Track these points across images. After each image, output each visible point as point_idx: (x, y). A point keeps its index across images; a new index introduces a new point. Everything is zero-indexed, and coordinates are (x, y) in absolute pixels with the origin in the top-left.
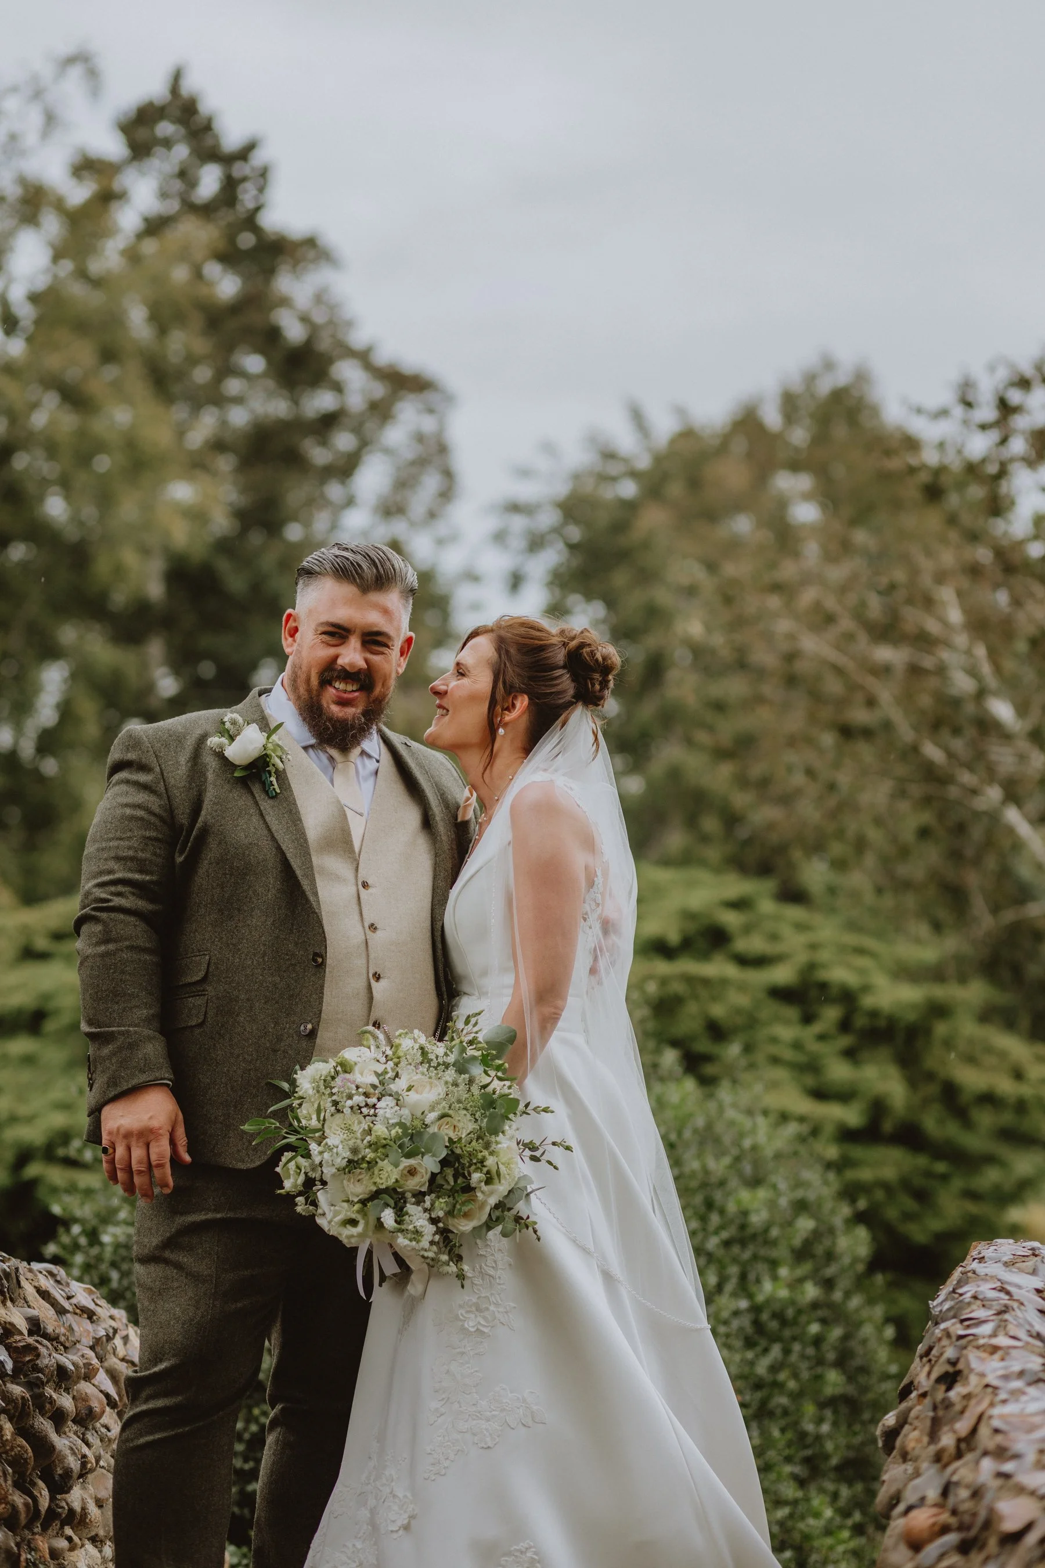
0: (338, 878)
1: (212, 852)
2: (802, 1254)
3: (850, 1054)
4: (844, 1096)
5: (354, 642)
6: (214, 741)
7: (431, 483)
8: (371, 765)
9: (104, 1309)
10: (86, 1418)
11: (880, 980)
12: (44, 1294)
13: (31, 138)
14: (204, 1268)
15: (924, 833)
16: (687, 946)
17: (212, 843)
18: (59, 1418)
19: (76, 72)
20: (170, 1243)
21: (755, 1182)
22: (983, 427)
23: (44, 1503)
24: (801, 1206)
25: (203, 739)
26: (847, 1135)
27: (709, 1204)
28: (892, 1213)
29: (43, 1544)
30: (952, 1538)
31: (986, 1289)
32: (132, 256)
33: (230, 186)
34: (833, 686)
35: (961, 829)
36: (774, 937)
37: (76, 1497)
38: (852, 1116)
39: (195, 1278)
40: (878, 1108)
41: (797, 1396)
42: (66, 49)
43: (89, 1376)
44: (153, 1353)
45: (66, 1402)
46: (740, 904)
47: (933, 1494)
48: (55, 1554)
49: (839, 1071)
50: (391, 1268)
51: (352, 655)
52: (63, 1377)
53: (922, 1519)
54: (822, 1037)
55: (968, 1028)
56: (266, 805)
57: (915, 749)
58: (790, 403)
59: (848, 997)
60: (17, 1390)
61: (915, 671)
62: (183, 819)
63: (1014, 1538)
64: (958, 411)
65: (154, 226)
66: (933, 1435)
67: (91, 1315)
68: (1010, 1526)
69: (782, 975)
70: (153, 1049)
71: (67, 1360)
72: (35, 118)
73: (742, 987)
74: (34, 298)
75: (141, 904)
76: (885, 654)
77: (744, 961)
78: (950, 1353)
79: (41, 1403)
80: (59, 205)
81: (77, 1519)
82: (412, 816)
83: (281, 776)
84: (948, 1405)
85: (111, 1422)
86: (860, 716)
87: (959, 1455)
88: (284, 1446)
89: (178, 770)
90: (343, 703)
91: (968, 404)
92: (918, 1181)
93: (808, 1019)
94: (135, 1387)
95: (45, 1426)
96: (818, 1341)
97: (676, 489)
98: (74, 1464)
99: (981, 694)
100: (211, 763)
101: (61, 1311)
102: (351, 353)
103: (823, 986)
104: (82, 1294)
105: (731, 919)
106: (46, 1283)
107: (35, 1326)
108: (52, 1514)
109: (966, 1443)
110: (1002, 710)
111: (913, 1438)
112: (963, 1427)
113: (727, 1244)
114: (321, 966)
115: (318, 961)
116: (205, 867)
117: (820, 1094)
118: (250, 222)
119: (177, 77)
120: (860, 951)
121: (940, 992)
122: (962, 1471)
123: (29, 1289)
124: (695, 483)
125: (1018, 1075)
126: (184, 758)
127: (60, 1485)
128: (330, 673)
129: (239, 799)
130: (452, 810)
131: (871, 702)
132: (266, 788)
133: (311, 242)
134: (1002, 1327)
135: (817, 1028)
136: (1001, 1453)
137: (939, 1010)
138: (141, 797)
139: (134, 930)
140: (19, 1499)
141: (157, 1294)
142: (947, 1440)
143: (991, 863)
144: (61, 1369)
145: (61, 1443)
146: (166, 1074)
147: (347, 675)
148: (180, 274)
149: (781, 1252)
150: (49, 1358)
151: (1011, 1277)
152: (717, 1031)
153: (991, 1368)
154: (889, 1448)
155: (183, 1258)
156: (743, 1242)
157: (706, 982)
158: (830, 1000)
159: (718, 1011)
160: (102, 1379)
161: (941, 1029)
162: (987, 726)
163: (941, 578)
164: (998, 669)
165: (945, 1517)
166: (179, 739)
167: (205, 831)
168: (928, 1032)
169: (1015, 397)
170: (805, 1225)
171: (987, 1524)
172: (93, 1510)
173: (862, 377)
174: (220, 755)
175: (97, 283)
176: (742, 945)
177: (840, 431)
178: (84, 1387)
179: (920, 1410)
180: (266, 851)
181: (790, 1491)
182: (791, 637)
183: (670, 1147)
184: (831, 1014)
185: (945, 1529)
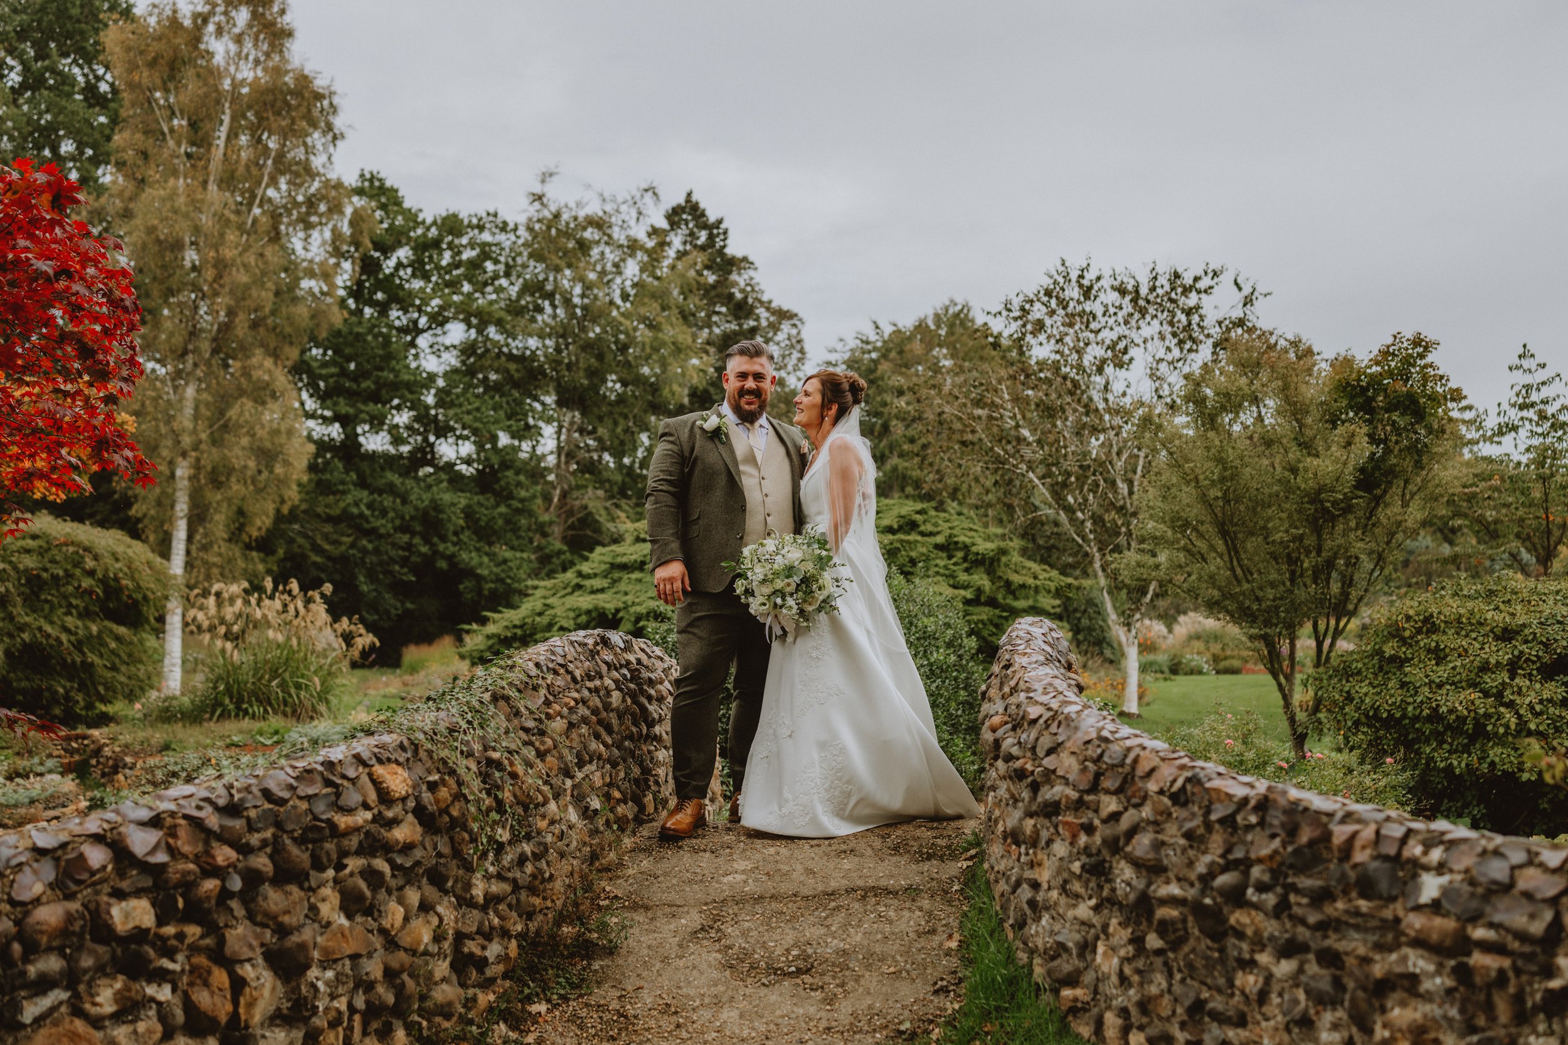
0: (751, 475)
1: (699, 467)
2: (949, 645)
3: (967, 570)
4: (965, 587)
5: (750, 379)
6: (698, 423)
7: (796, 355)
8: (764, 431)
9: (667, 658)
10: (661, 699)
11: (979, 541)
12: (643, 650)
13: (632, 223)
14: (703, 634)
15: (996, 483)
16: (901, 529)
17: (699, 463)
18: (650, 698)
19: (650, 193)
20: (690, 625)
21: (929, 615)
22: (1015, 319)
23: (645, 731)
24: (948, 625)
25: (694, 423)
26: (967, 602)
27: (911, 623)
28: (985, 633)
29: (644, 748)
30: (1009, 726)
31: (1022, 634)
32: (673, 267)
33: (711, 238)
34: (957, 426)
35: (1010, 482)
36: (936, 525)
37: (657, 729)
38: (969, 594)
39: (700, 638)
40: (979, 591)
41: (948, 700)
42: (646, 186)
43: (661, 683)
44: (685, 670)
45: (652, 692)
46: (919, 512)
47: (1001, 710)
48: (649, 752)
49: (963, 577)
50: (779, 632)
51: (750, 384)
52: (651, 682)
53: (996, 720)
54: (955, 564)
55: (1016, 558)
56: (720, 446)
57: (992, 449)
58: (937, 316)
59: (966, 547)
60: (632, 686)
61: (990, 418)
62: (687, 454)
63: (1034, 722)
64: (1005, 313)
65: (681, 255)
66: (1001, 689)
67: (662, 659)
68: (1033, 716)
69: (940, 539)
70: (675, 545)
71: (652, 676)
72: (634, 214)
73: (923, 544)
74: (635, 285)
75: (671, 489)
76: (979, 412)
77: (923, 534)
78: (1007, 657)
79: (643, 692)
80: (642, 248)
81: (658, 739)
82: (781, 450)
83: (727, 435)
84: (1006, 676)
85: (670, 699)
86: (969, 437)
87: (1011, 694)
88: (739, 707)
89: (685, 434)
90: (749, 403)
91: (1009, 310)
92: (996, 620)
93: (950, 557)
94: (677, 683)
95: (644, 701)
96: (956, 679)
97: (893, 355)
98: (656, 716)
99: (1018, 426)
100: (698, 432)
101: (650, 657)
102: (761, 302)
103: (956, 543)
104: (658, 651)
105: (918, 518)
106: (643, 646)
107: (639, 661)
108: (648, 736)
109: (1014, 690)
110: (1025, 432)
111: (992, 692)
112: (1013, 683)
113: (918, 639)
114: (744, 511)
115: (743, 508)
116: (696, 472)
117: (955, 587)
118: (721, 252)
119: (689, 195)
120: (971, 530)
121: (1002, 544)
122: (1013, 700)
123: (636, 648)
124: (901, 352)
125: (1035, 578)
126: (687, 430)
127: (651, 724)
128: (742, 392)
129: (710, 445)
130: (798, 448)
131: (973, 432)
132: (720, 440)
133: (745, 259)
134: (1028, 646)
135: (954, 560)
136: (1028, 690)
137: (1003, 552)
138: (670, 446)
139: (668, 499)
140: (634, 729)
141: (685, 645)
142: (1006, 689)
143: (1023, 494)
144: (650, 679)
145: (651, 708)
146: (680, 555)
147: (750, 392)
148: (692, 273)
149: (940, 643)
150: (645, 674)
151: (1032, 629)
152: (913, 562)
153: (1024, 661)
154: (983, 698)
155: (695, 630)
156: (925, 639)
157: (909, 542)
158: (958, 549)
159: (913, 554)
160: (666, 683)
161: (1004, 559)
162: (1020, 440)
163: (1000, 382)
164: (1024, 417)
165: (1006, 718)
166: (685, 422)
167: (696, 459)
168: (999, 560)
169: (1027, 307)
170: (950, 632)
171: (1023, 718)
172: (664, 735)
173: (966, 307)
174: (702, 428)
175: (658, 278)
176: (922, 528)
177: (959, 330)
178: (660, 687)
179: (995, 681)
180: (720, 466)
181: (946, 736)
182: (940, 406)
183: (895, 600)
184: (960, 554)
185: (1006, 723)
